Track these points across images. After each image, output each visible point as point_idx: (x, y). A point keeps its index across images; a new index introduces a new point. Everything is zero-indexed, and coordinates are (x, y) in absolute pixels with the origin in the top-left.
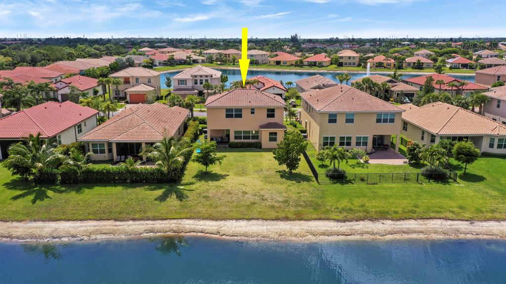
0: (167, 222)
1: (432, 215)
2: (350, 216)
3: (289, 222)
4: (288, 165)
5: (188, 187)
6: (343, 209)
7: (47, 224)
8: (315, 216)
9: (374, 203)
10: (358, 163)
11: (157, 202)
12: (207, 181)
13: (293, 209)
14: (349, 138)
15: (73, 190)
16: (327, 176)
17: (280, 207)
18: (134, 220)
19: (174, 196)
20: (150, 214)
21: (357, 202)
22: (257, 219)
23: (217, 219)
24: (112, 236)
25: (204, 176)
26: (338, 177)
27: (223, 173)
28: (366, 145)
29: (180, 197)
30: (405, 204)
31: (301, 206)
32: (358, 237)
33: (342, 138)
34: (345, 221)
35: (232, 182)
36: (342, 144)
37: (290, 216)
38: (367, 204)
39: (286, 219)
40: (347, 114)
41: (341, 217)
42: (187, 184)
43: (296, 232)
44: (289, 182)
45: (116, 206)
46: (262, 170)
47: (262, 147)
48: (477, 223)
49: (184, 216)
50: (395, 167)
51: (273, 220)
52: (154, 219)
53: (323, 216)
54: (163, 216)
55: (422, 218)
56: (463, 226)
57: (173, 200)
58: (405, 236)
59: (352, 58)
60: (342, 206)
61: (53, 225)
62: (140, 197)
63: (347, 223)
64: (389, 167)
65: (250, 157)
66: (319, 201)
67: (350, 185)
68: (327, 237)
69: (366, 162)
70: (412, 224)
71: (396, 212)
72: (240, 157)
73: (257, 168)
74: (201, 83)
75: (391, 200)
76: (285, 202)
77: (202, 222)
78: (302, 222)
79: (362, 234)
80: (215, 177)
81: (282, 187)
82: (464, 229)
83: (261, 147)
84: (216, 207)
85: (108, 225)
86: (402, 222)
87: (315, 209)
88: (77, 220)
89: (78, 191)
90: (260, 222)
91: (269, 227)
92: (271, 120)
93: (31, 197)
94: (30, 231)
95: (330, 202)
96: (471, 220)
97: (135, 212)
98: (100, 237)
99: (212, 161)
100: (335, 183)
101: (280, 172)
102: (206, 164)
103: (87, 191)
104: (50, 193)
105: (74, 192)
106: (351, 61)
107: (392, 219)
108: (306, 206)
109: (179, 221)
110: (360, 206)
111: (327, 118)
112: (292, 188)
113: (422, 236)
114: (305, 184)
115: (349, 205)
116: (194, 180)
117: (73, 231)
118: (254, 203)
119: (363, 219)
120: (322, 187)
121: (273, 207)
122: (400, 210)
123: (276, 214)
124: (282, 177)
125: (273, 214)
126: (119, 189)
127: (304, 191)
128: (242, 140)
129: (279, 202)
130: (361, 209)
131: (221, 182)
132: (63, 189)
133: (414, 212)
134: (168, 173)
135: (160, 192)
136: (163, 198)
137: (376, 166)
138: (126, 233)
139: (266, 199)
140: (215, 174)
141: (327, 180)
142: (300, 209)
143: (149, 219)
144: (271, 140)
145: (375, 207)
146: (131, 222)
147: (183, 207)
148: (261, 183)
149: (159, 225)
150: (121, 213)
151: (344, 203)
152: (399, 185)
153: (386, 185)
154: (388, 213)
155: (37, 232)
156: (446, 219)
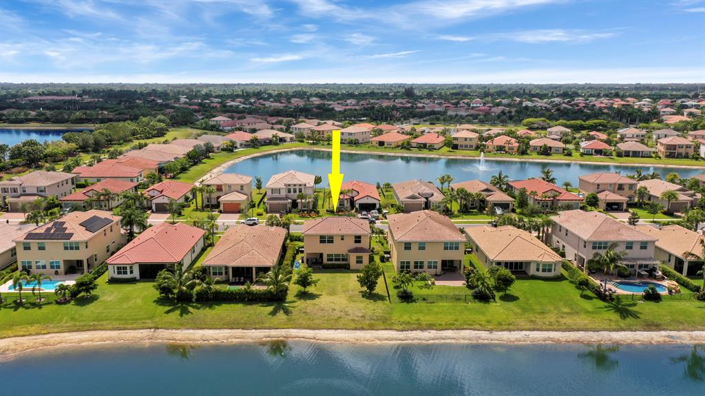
0: (279, 330)
1: (465, 327)
2: (407, 327)
3: (364, 331)
4: (368, 288)
5: (291, 305)
6: (404, 323)
7: (196, 331)
8: (382, 327)
9: (427, 318)
10: (426, 285)
11: (270, 316)
12: (305, 300)
13: (368, 322)
14: (422, 263)
15: (207, 307)
16: (398, 296)
17: (358, 321)
18: (255, 329)
19: (282, 312)
20: (267, 325)
21: (415, 317)
22: (342, 329)
23: (314, 329)
24: (242, 340)
25: (303, 295)
26: (406, 297)
27: (318, 293)
28: (436, 268)
29: (287, 312)
30: (449, 318)
31: (374, 320)
32: (410, 342)
33: (416, 263)
34: (403, 331)
35: (324, 301)
36: (416, 267)
37: (365, 327)
38: (422, 319)
39: (363, 329)
40: (420, 243)
41: (401, 327)
42: (290, 302)
43: (368, 338)
44: (368, 301)
45: (242, 319)
46: (348, 290)
47: (351, 268)
48: (494, 333)
49: (290, 326)
50: (454, 288)
51: (353, 330)
52: (270, 328)
53: (388, 327)
54: (276, 326)
55: (457, 329)
56: (484, 334)
57: (281, 315)
58: (442, 341)
59: (468, 140)
60: (403, 320)
61: (201, 332)
62: (258, 312)
63: (404, 332)
64: (449, 288)
65: (340, 278)
66: (388, 316)
67: (414, 303)
68: (388, 342)
69: (433, 284)
70: (449, 333)
71: (440, 325)
72: (332, 278)
73: (344, 289)
74: (295, 191)
75: (440, 316)
76: (363, 316)
77: (303, 331)
78: (373, 331)
79: (413, 340)
80: (311, 296)
81: (362, 305)
82: (484, 336)
83: (349, 269)
84: (313, 320)
85: (239, 332)
86: (443, 332)
87: (383, 322)
88: (216, 329)
89: (210, 307)
90: (344, 331)
91: (350, 334)
92: (358, 245)
93: (178, 312)
94: (186, 336)
95: (395, 317)
96: (491, 331)
97: (255, 323)
98: (235, 341)
99: (309, 284)
100: (403, 302)
101: (362, 292)
102: (305, 287)
103: (217, 307)
104: (190, 309)
105: (208, 308)
106: (468, 143)
107: (436, 330)
108: (378, 320)
109: (287, 330)
110: (416, 320)
111: (403, 246)
112: (369, 306)
113: (453, 341)
114: (380, 303)
115: (408, 319)
116: (295, 299)
117: (216, 336)
118: (341, 318)
119: (416, 330)
120: (393, 305)
121: (353, 320)
122: (443, 323)
123: (356, 326)
124: (363, 296)
125: (353, 325)
126: (240, 306)
127: (377, 308)
128: (334, 262)
129: (358, 316)
130: (416, 322)
131: (317, 301)
132: (199, 306)
133: (453, 324)
134: (276, 294)
135: (271, 309)
136: (274, 313)
137: (440, 287)
138: (251, 338)
139: (349, 315)
140: (311, 293)
141: (397, 300)
142: (373, 322)
143: (265, 329)
144: (358, 262)
145: (427, 320)
146: (254, 331)
147: (289, 320)
148: (346, 302)
149: (273, 333)
150: (245, 324)
151: (406, 318)
152: (450, 304)
153: (441, 304)
154: (435, 325)
155: (191, 337)
156: (474, 329)
